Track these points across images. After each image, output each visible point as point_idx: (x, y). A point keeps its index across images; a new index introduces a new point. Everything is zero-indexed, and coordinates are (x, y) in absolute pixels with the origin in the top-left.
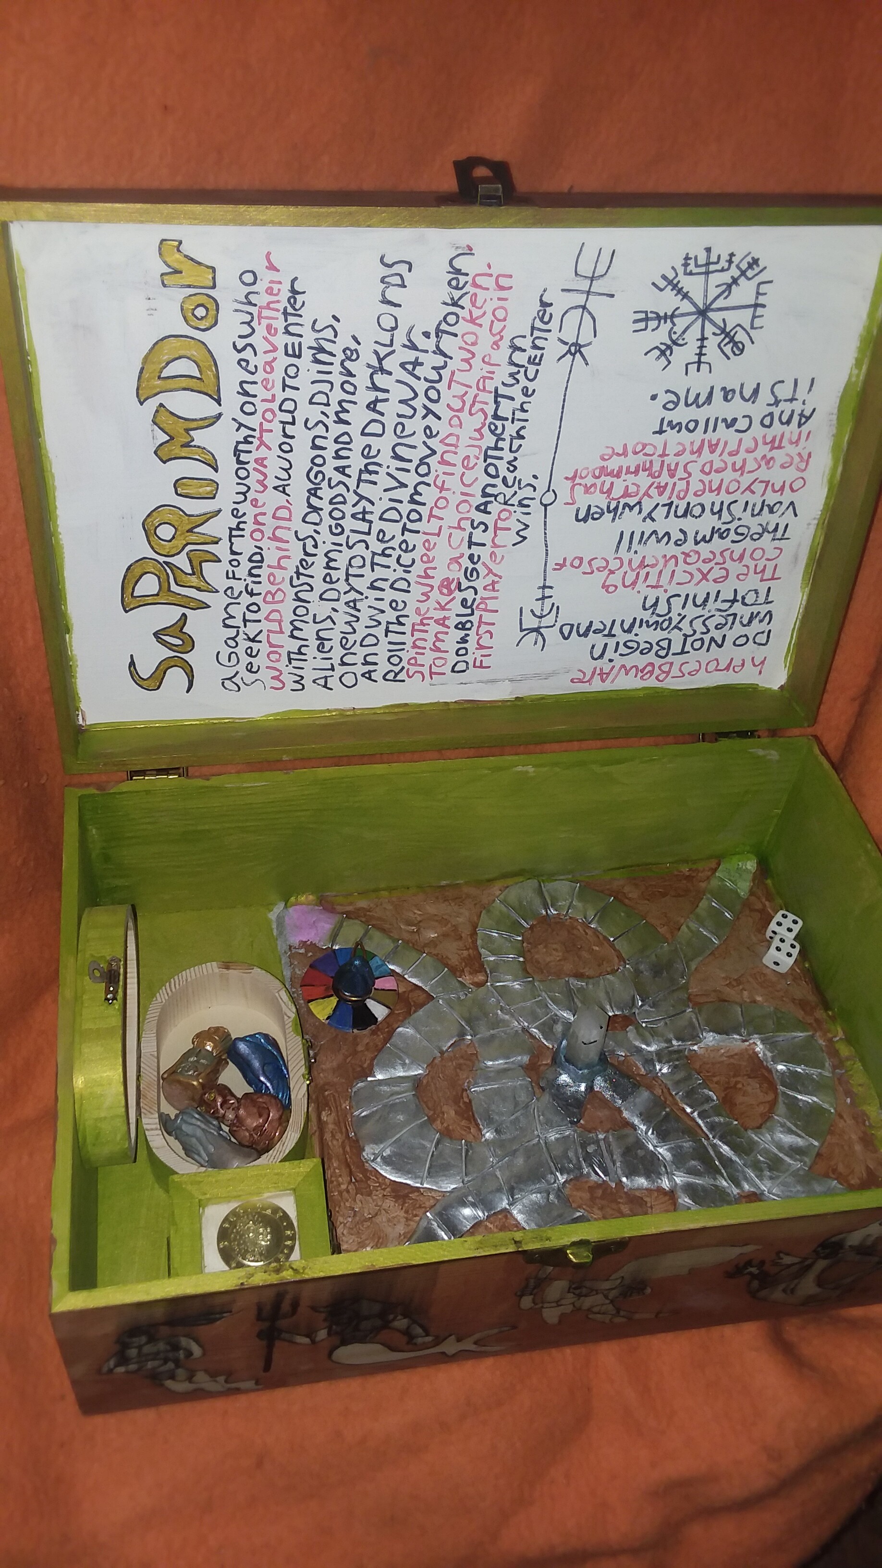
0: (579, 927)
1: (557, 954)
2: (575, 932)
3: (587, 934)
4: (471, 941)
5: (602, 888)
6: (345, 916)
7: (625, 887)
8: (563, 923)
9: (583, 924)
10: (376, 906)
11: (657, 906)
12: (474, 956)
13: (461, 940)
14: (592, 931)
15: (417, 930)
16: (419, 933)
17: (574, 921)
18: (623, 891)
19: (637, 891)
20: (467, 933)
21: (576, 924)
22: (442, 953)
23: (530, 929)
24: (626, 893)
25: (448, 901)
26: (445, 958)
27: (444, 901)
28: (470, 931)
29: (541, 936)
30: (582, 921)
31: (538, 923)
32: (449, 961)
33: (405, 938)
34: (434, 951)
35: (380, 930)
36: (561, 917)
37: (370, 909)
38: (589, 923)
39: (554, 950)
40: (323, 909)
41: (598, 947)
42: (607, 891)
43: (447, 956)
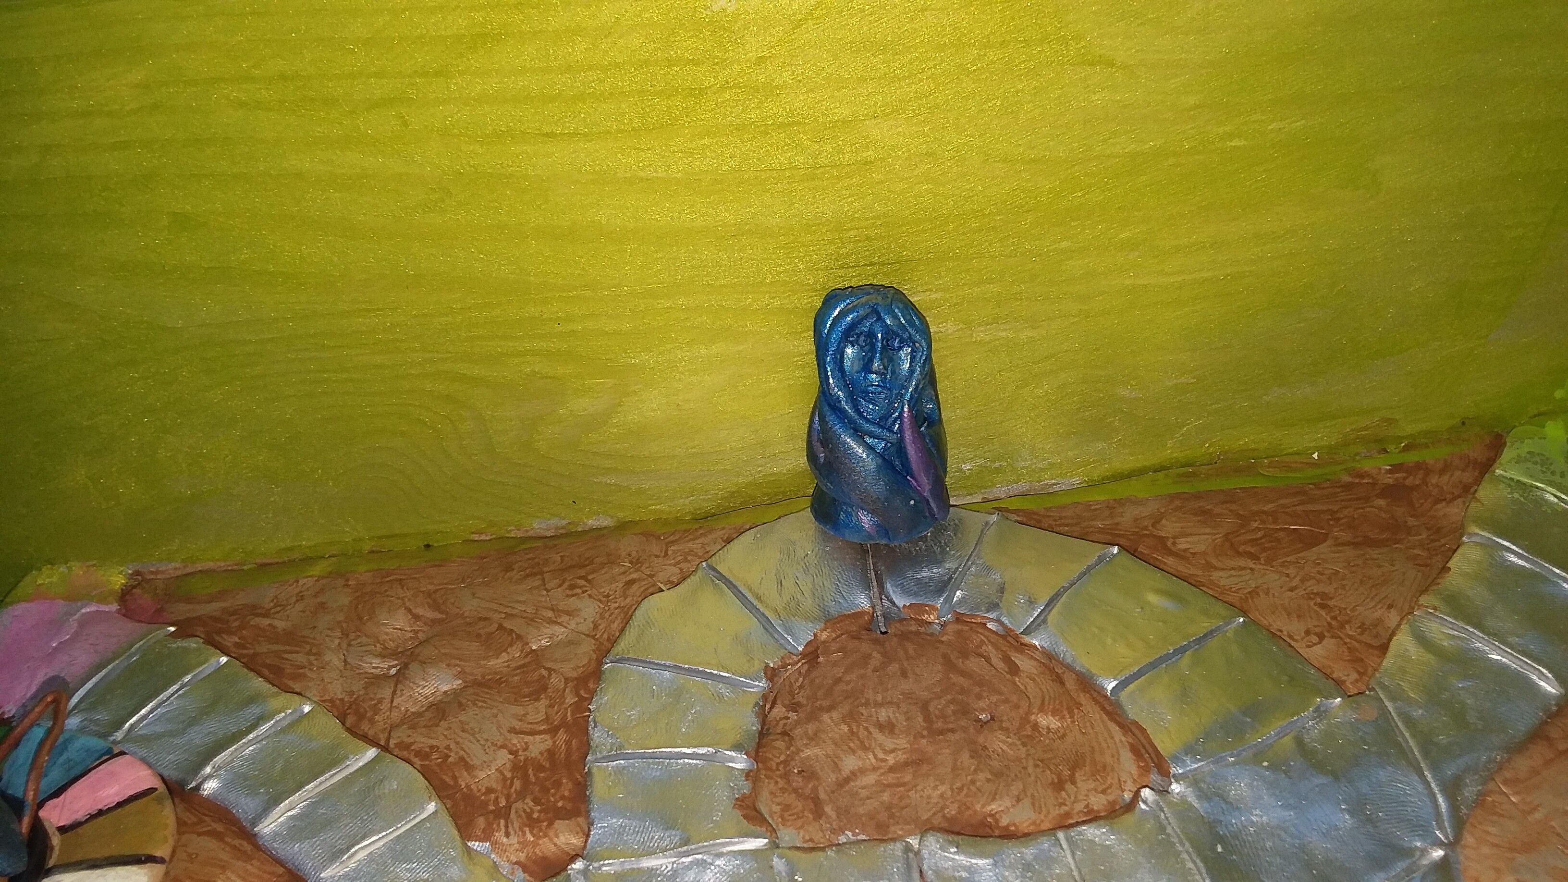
0: (988, 649)
1: (889, 743)
2: (973, 664)
3: (1014, 670)
4: (572, 701)
5: (1085, 524)
6: (172, 629)
7: (1164, 522)
8: (932, 635)
9: (1003, 637)
10: (297, 601)
11: (1288, 575)
12: (568, 755)
13: (537, 699)
14: (1036, 659)
15: (398, 671)
16: (401, 679)
17: (971, 629)
18: (1156, 532)
19: (1207, 530)
20: (570, 675)
21: (977, 638)
22: (448, 748)
23: (803, 655)
24: (1167, 538)
25: (539, 577)
26: (454, 764)
27: (527, 576)
28: (584, 666)
29: (838, 680)
30: (1000, 628)
31: (838, 637)
32: (465, 773)
33: (342, 700)
34: (422, 741)
35: (266, 672)
36: (926, 616)
37: (271, 609)
38: (1026, 632)
39: (880, 727)
40: (124, 611)
41: (1057, 718)
42: (1101, 531)
43: (465, 756)
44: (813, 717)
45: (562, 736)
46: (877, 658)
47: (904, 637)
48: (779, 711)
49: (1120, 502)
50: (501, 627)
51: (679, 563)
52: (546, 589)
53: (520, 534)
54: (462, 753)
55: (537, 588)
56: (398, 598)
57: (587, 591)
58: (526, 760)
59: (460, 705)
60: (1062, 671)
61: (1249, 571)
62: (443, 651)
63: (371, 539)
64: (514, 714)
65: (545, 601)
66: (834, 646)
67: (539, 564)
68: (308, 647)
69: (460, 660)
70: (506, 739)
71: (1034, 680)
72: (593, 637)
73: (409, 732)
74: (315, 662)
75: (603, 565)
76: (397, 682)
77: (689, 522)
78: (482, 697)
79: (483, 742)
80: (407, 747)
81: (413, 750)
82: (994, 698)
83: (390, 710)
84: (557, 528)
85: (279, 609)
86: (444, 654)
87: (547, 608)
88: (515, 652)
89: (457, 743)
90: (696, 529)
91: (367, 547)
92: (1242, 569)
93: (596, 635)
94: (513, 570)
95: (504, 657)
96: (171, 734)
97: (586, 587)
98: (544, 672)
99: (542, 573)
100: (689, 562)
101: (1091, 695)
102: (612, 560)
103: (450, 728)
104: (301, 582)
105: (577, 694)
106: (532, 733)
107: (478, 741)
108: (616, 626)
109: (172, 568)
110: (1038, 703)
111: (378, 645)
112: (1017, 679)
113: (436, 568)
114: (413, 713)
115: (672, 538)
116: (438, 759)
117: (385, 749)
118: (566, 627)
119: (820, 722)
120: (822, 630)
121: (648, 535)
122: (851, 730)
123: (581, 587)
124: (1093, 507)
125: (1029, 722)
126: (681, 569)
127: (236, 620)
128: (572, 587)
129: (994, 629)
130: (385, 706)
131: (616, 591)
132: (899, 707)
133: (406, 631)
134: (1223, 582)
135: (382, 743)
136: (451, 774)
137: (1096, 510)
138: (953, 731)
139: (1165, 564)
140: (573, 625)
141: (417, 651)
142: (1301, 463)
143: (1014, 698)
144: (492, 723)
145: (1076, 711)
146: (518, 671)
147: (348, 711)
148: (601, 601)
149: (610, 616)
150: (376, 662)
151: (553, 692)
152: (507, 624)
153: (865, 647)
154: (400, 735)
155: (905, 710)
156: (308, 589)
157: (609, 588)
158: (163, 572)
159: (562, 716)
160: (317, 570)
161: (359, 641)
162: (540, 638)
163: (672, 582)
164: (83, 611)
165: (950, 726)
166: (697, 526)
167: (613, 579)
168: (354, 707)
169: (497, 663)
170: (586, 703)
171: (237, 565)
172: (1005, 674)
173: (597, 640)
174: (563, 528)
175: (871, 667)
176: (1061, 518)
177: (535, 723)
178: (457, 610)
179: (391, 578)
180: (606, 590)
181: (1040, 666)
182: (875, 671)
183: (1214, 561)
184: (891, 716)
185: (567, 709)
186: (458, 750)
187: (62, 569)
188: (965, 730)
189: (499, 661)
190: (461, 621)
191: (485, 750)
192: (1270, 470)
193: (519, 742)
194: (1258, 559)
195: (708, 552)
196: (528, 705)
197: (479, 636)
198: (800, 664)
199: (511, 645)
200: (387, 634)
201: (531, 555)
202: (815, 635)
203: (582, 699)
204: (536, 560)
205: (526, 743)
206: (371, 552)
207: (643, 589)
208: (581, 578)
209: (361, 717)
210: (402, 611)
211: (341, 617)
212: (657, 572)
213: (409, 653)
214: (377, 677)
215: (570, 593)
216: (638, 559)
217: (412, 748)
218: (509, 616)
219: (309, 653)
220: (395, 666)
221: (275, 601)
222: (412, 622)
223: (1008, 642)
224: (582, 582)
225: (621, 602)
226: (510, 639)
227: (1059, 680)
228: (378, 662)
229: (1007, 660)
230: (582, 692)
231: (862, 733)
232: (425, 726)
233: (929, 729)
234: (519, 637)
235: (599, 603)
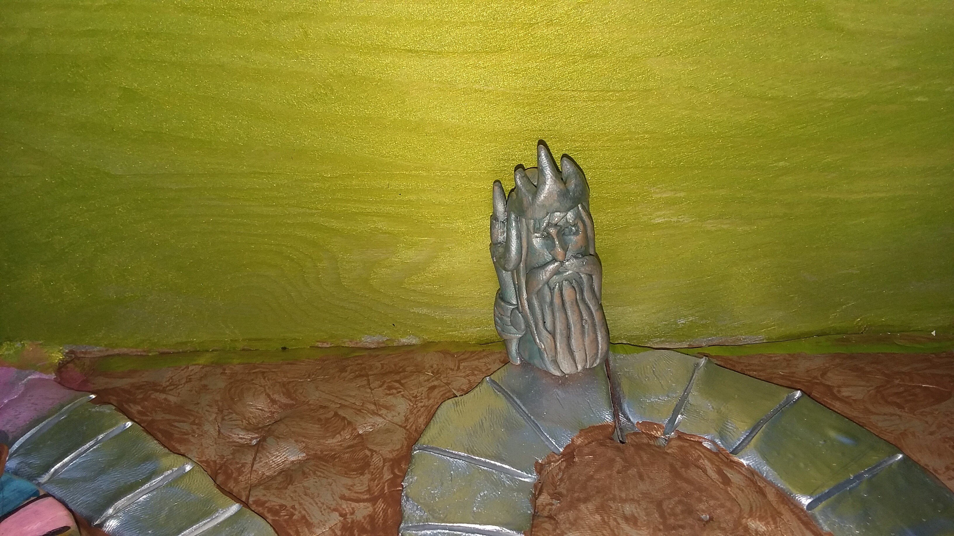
0: (705, 463)
2: (693, 473)
3: (727, 481)
4: (389, 477)
5: (769, 371)
6: (93, 396)
7: (829, 374)
8: (659, 447)
9: (716, 454)
10: (186, 382)
11: (927, 422)
12: (385, 521)
13: (362, 474)
14: (742, 474)
15: (258, 443)
16: (260, 449)
17: (691, 445)
18: (824, 381)
19: (863, 383)
20: (388, 456)
21: (695, 453)
22: (293, 507)
23: (563, 455)
24: (833, 387)
25: (365, 378)
26: (297, 521)
27: (357, 377)
28: (397, 450)
29: (591, 478)
30: (713, 447)
31: (589, 443)
32: (306, 530)
33: (215, 462)
34: (274, 501)
35: (160, 435)
36: (655, 432)
37: (167, 386)
38: (735, 452)
39: (626, 519)
40: (59, 380)
41: (763, 523)
42: (783, 377)
43: (306, 515)
44: (573, 505)
45: (381, 505)
46: (619, 464)
47: (639, 447)
48: (544, 498)
49: (795, 357)
50: (336, 414)
51: (468, 376)
52: (370, 388)
53: (352, 345)
54: (304, 512)
55: (363, 386)
56: (261, 386)
57: (400, 392)
58: (353, 522)
59: (304, 473)
60: (764, 485)
61: (898, 417)
62: (292, 429)
63: (244, 340)
64: (344, 484)
65: (370, 397)
66: (586, 450)
67: (365, 368)
68: (192, 419)
69: (305, 437)
70: (338, 504)
71: (742, 491)
72: (405, 428)
73: (264, 492)
74: (197, 431)
75: (412, 372)
76: (257, 452)
77: (474, 345)
78: (321, 468)
79: (320, 505)
80: (262, 504)
81: (267, 507)
82: (712, 503)
83: (251, 473)
84: (378, 343)
85: (172, 387)
86: (293, 432)
87: (371, 402)
88: (347, 435)
89: (300, 504)
90: (480, 352)
91: (240, 346)
92: (892, 415)
93: (406, 426)
94: (346, 371)
95: (338, 438)
96: (85, 480)
97: (400, 388)
98: (368, 453)
99: (367, 375)
100: (475, 375)
101: (789, 507)
102: (419, 370)
103: (295, 491)
104: (190, 368)
105: (393, 473)
106: (358, 501)
107: (317, 504)
108: (422, 420)
109: (97, 350)
110: (746, 509)
111: (244, 421)
112: (729, 489)
113: (289, 366)
114: (268, 477)
115: (463, 357)
116: (285, 515)
117: (245, 504)
118: (384, 418)
119: (579, 510)
120: (578, 437)
121: (445, 353)
122: (603, 520)
123: (396, 389)
124: (773, 359)
125: (741, 524)
126: (469, 381)
127: (141, 392)
128: (390, 388)
129: (709, 447)
130: (247, 470)
131: (422, 394)
132: (639, 505)
133: (264, 411)
134: (880, 424)
135: (244, 499)
136: (295, 529)
137: (775, 361)
138: (683, 527)
139: (834, 406)
140: (390, 418)
141: (273, 427)
142: (923, 338)
143: (728, 504)
144: (328, 490)
145: (778, 519)
146: (348, 450)
147: (219, 471)
148: (411, 401)
149: (417, 412)
150: (242, 434)
151: (374, 469)
152: (341, 413)
153: (610, 453)
154: (258, 494)
155: (645, 507)
156: (195, 374)
157: (416, 390)
158: (90, 353)
159: (380, 489)
160: (202, 361)
161: (230, 416)
162: (365, 425)
163: (463, 390)
164: (29, 377)
165: (680, 523)
166: (481, 349)
167: (420, 385)
168: (223, 468)
169: (333, 442)
170: (399, 480)
171: (145, 352)
172: (719, 483)
173: (407, 430)
174: (383, 342)
175: (615, 470)
176: (750, 365)
177: (361, 493)
178: (304, 399)
179: (257, 370)
180: (415, 392)
181: (746, 480)
182: (619, 472)
183: (870, 407)
184: (634, 511)
185: (384, 483)
186: (301, 510)
187: (18, 345)
188: (692, 527)
189: (334, 441)
190: (306, 407)
191: (321, 512)
192: (902, 341)
193: (347, 507)
194: (904, 408)
195: (489, 369)
196: (356, 478)
197: (320, 420)
198: (560, 461)
199: (343, 429)
200: (251, 413)
201: (360, 362)
202: (573, 441)
203: (396, 476)
204: (363, 365)
205: (353, 509)
206: (243, 350)
207: (442, 393)
208: (397, 381)
209: (229, 476)
210: (263, 397)
211: (218, 398)
212: (452, 381)
213: (267, 429)
214: (242, 446)
215: (388, 392)
216: (438, 371)
217: (266, 505)
218: (342, 406)
219: (193, 423)
220: (256, 438)
221: (171, 380)
222: (270, 405)
223: (720, 458)
224: (397, 385)
225: (425, 402)
226: (343, 424)
227: (761, 492)
228: (243, 434)
229: (720, 472)
230: (396, 471)
231: (612, 523)
232: (277, 488)
233: (664, 523)
234: (350, 423)
235: (410, 402)
